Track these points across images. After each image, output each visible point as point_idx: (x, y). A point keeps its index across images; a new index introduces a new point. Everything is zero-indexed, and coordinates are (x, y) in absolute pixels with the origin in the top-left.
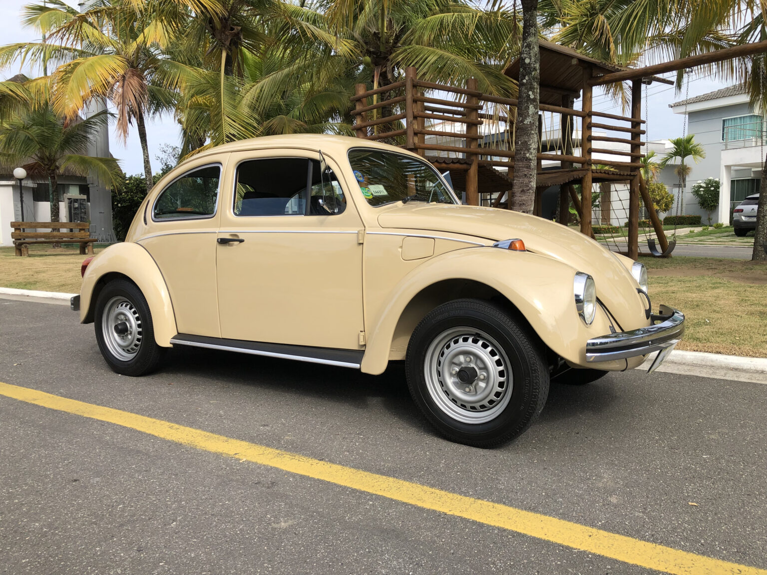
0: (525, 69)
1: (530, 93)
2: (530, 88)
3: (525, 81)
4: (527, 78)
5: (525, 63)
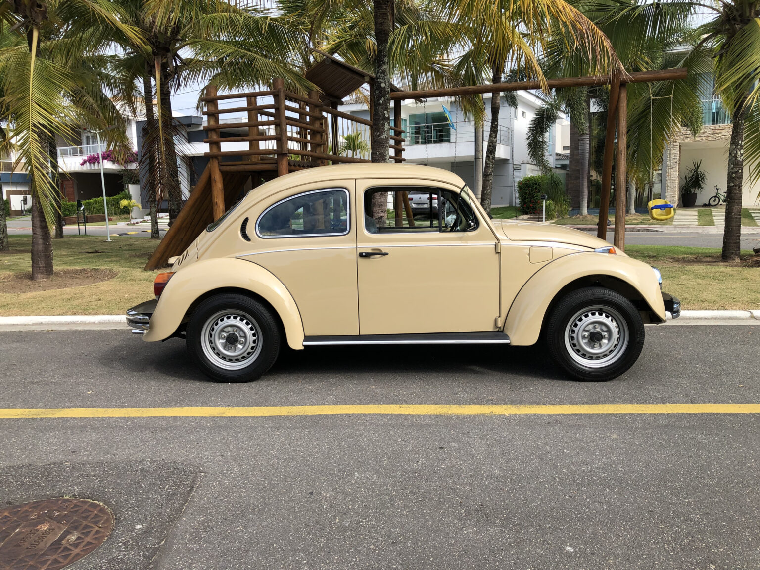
0: (381, 91)
1: (386, 112)
2: (385, 108)
3: (381, 102)
4: (383, 99)
5: (381, 87)
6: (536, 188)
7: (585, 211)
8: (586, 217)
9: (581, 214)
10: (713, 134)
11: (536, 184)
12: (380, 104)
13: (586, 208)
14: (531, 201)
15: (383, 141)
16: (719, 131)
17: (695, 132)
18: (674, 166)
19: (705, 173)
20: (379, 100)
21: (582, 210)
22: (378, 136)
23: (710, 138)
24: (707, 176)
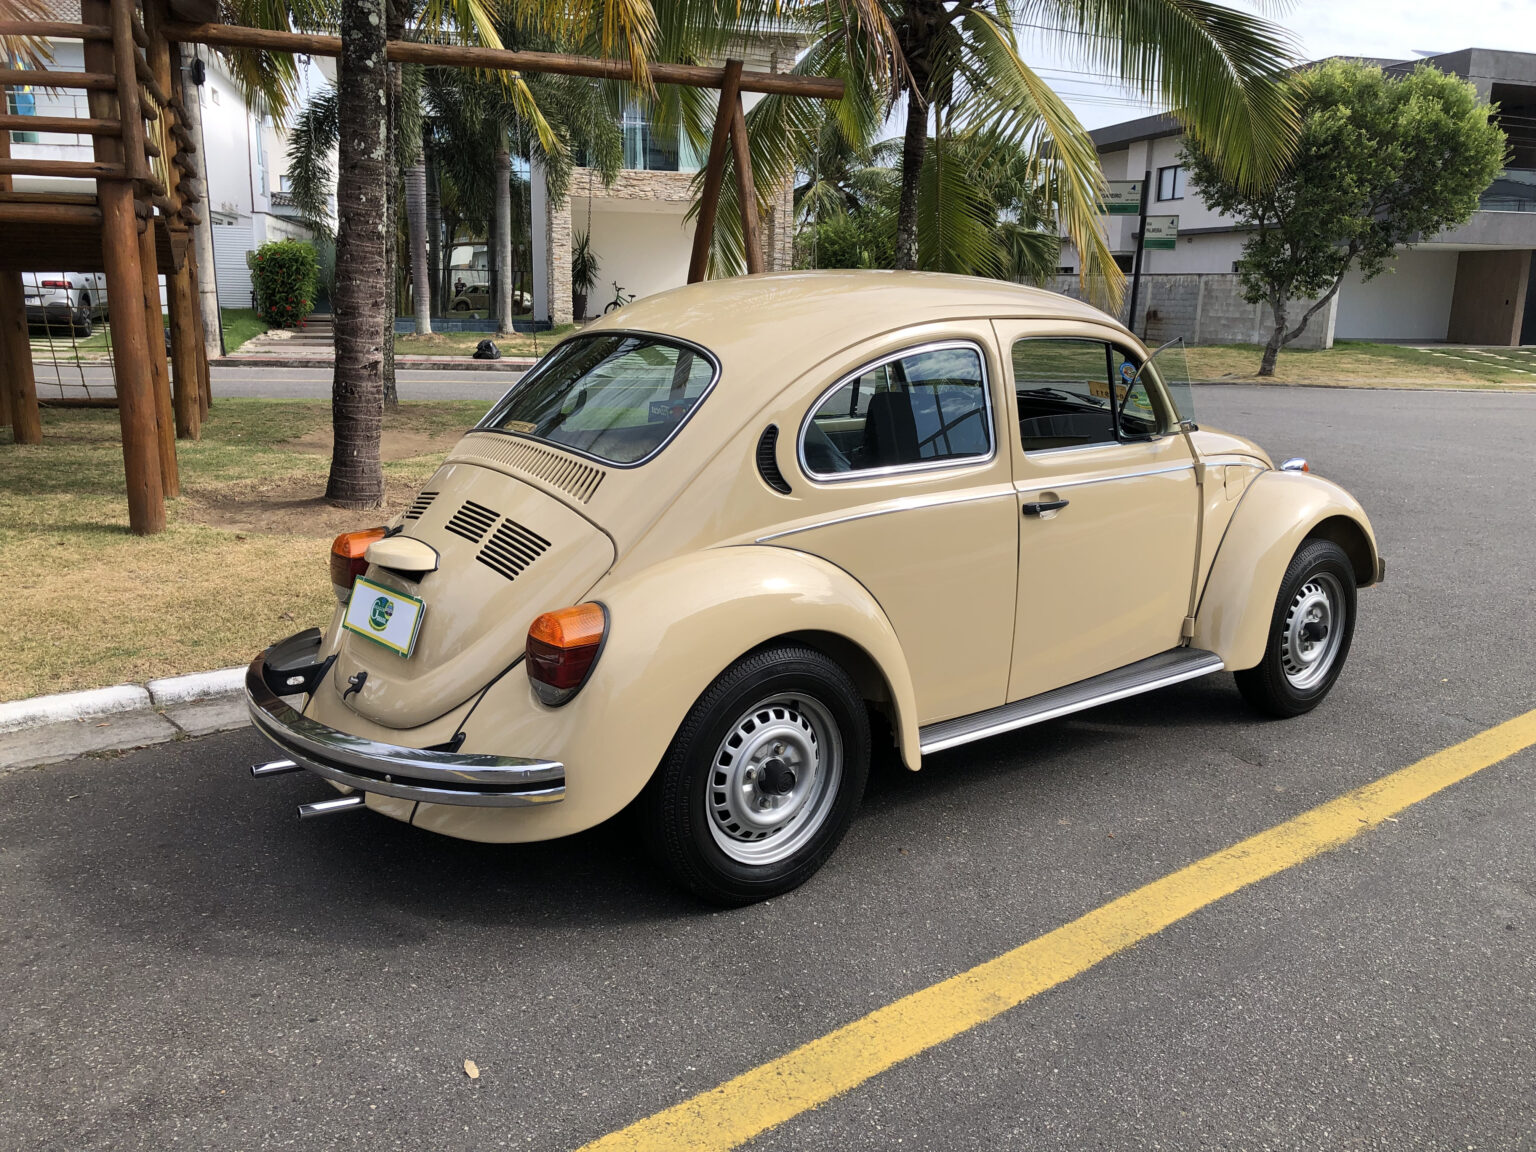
6: (297, 270)
7: (427, 325)
8: (431, 338)
9: (419, 331)
10: (625, 187)
11: (297, 261)
12: (366, 70)
13: (429, 320)
14: (287, 299)
15: (377, 168)
16: (635, 182)
17: (608, 179)
18: (564, 243)
19: (596, 258)
20: (362, 58)
21: (421, 323)
22: (364, 152)
23: (621, 194)
24: (599, 262)
